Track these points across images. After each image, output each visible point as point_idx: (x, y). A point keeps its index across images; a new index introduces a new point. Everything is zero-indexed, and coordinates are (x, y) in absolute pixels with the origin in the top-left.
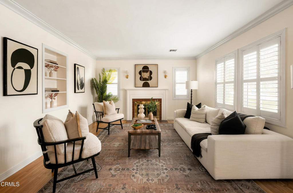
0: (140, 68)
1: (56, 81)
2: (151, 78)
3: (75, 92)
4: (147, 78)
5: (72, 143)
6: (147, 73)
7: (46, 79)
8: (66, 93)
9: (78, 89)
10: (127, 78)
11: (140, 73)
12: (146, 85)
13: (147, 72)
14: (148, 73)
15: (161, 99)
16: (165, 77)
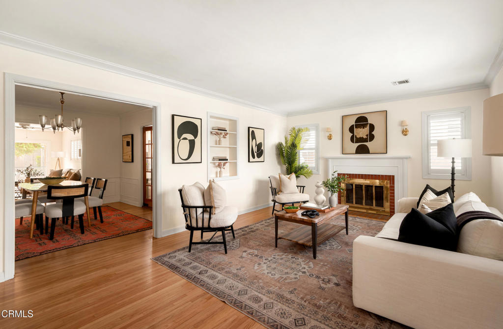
0: (352, 122)
1: (228, 149)
2: (371, 137)
3: (249, 161)
4: (365, 137)
5: (208, 211)
6: (363, 128)
7: (211, 147)
8: (236, 162)
9: (254, 157)
10: (331, 139)
11: (351, 130)
12: (362, 150)
13: (364, 126)
14: (365, 128)
15: (393, 176)
16: (405, 132)
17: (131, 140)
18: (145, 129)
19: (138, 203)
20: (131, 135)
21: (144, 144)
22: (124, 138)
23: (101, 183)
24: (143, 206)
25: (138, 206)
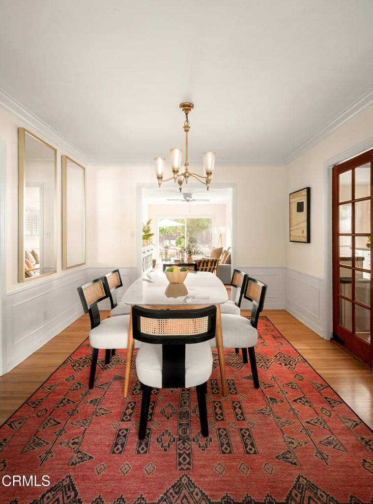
17: (306, 199)
18: (338, 170)
19: (322, 329)
20: (306, 190)
21: (336, 204)
22: (292, 198)
23: (255, 291)
24: (331, 338)
25: (322, 336)
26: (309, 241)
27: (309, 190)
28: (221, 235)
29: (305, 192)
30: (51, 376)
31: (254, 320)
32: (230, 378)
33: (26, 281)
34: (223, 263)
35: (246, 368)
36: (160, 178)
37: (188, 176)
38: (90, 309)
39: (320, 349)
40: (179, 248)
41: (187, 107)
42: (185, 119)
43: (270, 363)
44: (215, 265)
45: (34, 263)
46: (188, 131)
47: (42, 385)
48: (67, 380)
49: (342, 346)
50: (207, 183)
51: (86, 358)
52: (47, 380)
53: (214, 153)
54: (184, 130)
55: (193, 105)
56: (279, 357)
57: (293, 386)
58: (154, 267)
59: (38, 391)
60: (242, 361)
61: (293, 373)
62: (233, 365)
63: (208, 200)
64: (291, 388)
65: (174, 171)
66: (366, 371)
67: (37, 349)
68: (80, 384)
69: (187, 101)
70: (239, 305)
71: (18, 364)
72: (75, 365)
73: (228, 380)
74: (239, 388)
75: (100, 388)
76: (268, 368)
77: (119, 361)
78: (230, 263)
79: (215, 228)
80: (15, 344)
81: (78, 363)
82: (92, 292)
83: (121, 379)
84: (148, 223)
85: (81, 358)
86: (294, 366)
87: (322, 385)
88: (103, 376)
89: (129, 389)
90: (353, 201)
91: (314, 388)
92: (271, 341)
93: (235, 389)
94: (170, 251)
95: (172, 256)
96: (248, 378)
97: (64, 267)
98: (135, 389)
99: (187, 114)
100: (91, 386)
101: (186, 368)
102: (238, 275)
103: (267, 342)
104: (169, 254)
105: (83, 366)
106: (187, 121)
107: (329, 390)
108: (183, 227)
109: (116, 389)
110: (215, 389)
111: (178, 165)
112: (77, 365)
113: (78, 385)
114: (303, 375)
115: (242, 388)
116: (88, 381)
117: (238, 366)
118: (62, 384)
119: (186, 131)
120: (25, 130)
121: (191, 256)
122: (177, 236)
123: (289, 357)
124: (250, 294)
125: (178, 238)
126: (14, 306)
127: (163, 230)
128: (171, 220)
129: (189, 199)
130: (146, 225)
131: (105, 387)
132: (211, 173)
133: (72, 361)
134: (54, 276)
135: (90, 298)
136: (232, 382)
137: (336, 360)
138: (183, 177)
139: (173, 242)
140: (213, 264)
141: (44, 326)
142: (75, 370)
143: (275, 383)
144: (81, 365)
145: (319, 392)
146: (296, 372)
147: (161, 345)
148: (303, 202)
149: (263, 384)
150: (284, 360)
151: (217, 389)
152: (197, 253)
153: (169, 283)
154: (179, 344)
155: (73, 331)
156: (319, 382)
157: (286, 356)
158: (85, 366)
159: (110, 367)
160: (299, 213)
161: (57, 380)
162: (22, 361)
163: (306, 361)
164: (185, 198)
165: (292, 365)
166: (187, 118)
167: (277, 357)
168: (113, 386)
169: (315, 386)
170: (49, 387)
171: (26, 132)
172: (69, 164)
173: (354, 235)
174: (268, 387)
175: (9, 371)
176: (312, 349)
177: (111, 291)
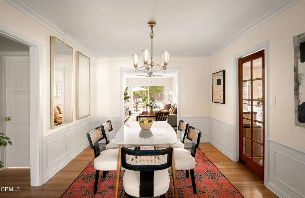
17: (222, 78)
18: (242, 61)
19: (232, 156)
20: (222, 72)
21: (241, 81)
22: (214, 76)
23: (194, 135)
24: (238, 161)
25: (233, 160)
26: (224, 102)
27: (224, 72)
28: (170, 96)
29: (222, 73)
30: (71, 185)
31: (193, 152)
32: (179, 187)
33: (55, 128)
34: (171, 114)
35: (188, 181)
36: (136, 66)
37: (153, 65)
38: (94, 146)
39: (232, 168)
40: (144, 104)
41: (152, 24)
42: (151, 31)
43: (202, 177)
44: (167, 116)
45: (58, 114)
46: (153, 38)
47: (66, 192)
48: (80, 189)
49: (245, 166)
50: (164, 69)
51: (91, 174)
52: (68, 189)
53: (169, 52)
54: (150, 37)
55: (156, 23)
56: (207, 173)
57: (217, 192)
58: (129, 115)
59: (63, 196)
60: (185, 176)
61: (217, 184)
62: (180, 179)
63: (163, 76)
64: (216, 193)
65: (145, 63)
66: (260, 182)
67: (61, 169)
68: (88, 191)
69: (152, 21)
70: (183, 142)
71: (50, 178)
72: (85, 179)
73: (177, 189)
74: (184, 194)
75: (100, 194)
76: (201, 181)
77: (111, 176)
78: (176, 114)
79: (166, 92)
80: (48, 166)
81: (87, 177)
82: (95, 135)
83: (113, 188)
84: (127, 89)
85: (88, 174)
86: (217, 179)
87: (234, 192)
88: (102, 186)
89: (118, 194)
90: (252, 80)
91: (229, 193)
92: (202, 163)
93: (182, 194)
94: (139, 106)
95: (141, 108)
96: (190, 187)
97: (77, 118)
98: (122, 195)
99: (152, 28)
100: (95, 192)
101: (154, 185)
102: (182, 123)
103: (200, 164)
104: (138, 107)
105: (90, 180)
106: (152, 32)
107: (238, 194)
108: (147, 91)
109: (110, 195)
110: (170, 195)
111: (147, 59)
112: (86, 179)
113: (87, 192)
114: (223, 185)
115: (186, 194)
116: (93, 189)
117: (183, 179)
118: (77, 191)
119: (152, 38)
120: (54, 37)
121: (152, 109)
122: (143, 96)
123: (214, 173)
124: (190, 136)
125: (143, 97)
126: (48, 143)
127: (135, 92)
128: (140, 87)
129: (151, 75)
130: (125, 90)
131: (104, 193)
132: (167, 64)
133: (83, 176)
134: (71, 124)
135: (94, 139)
136: (180, 190)
137: (242, 175)
138: (149, 66)
139: (141, 100)
140: (166, 115)
141: (65, 154)
142: (85, 182)
143: (206, 191)
144: (88, 179)
145: (233, 196)
146: (218, 183)
147: (139, 171)
148: (221, 79)
149: (199, 191)
150: (211, 175)
151: (171, 194)
152: (156, 107)
153: (141, 129)
154: (150, 170)
155: (82, 156)
156: (232, 189)
157: (212, 173)
158: (91, 179)
159: (106, 180)
160: (218, 86)
161: (74, 188)
162: (52, 176)
163: (224, 176)
164: (149, 75)
165: (216, 179)
166: (152, 30)
167: (206, 173)
168: (108, 193)
169: (230, 192)
170: (69, 193)
171: (55, 39)
172: (80, 56)
173: (252, 100)
174: (202, 193)
175: (45, 182)
176: (227, 168)
177: (106, 133)
